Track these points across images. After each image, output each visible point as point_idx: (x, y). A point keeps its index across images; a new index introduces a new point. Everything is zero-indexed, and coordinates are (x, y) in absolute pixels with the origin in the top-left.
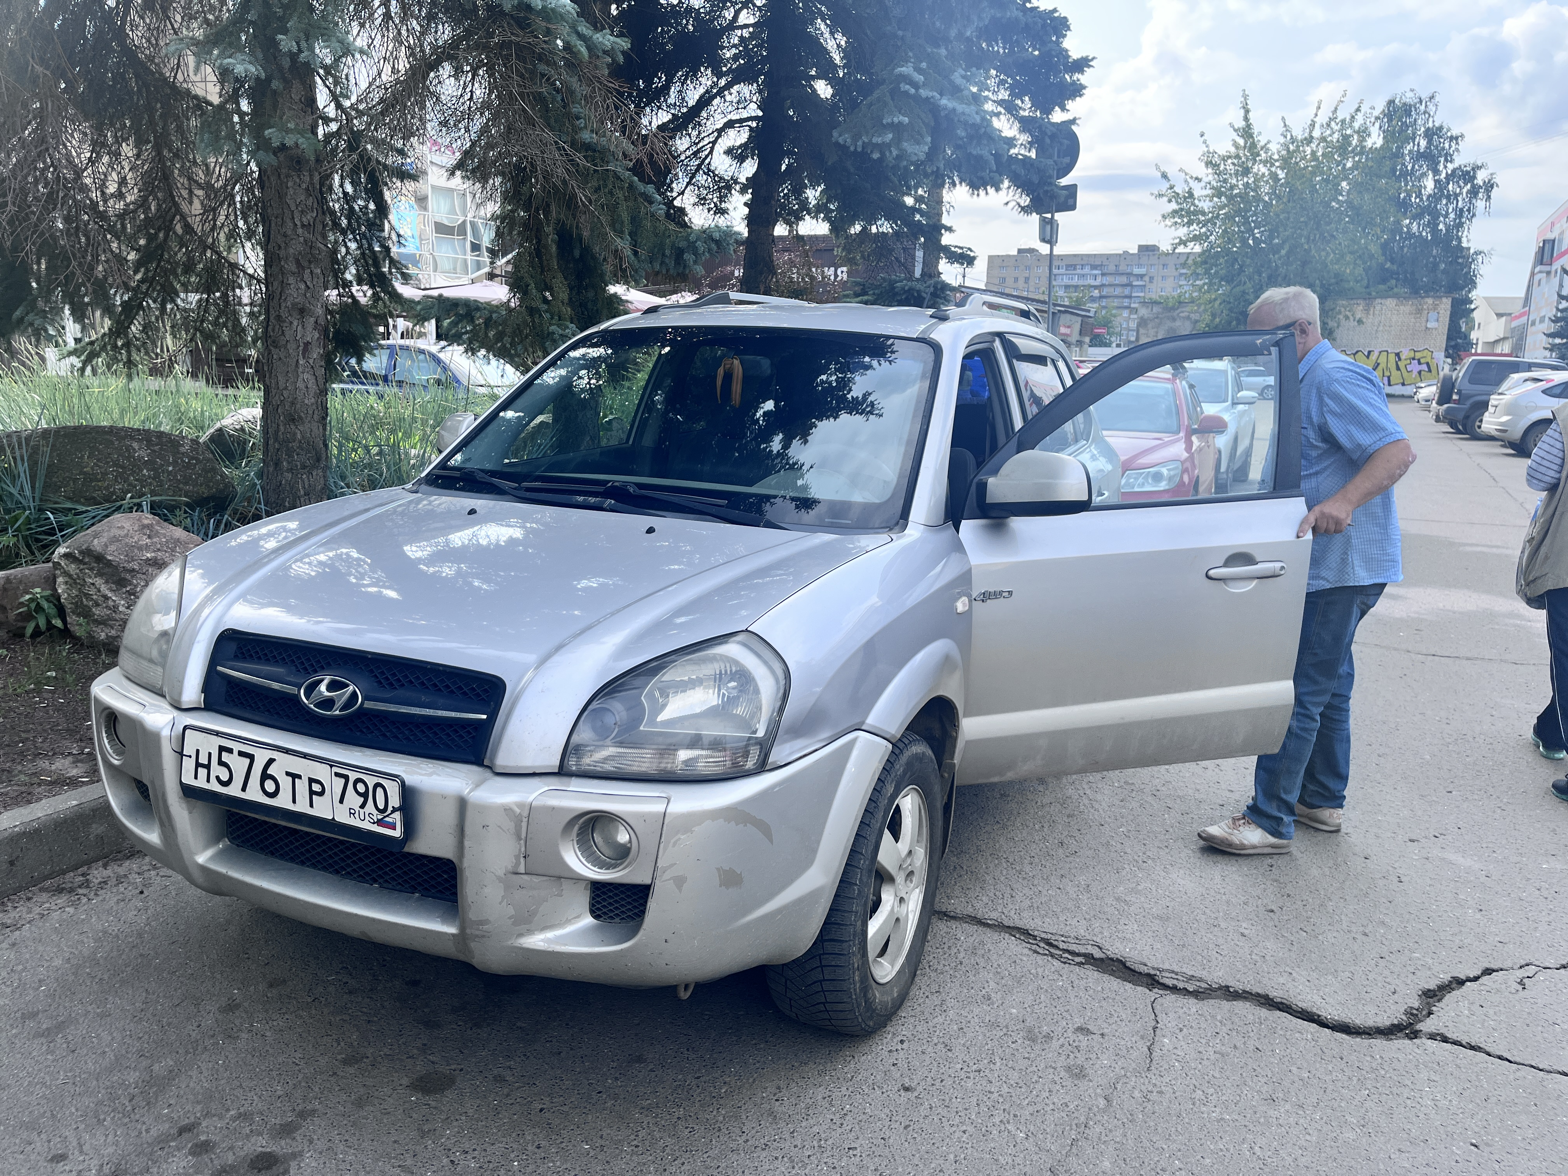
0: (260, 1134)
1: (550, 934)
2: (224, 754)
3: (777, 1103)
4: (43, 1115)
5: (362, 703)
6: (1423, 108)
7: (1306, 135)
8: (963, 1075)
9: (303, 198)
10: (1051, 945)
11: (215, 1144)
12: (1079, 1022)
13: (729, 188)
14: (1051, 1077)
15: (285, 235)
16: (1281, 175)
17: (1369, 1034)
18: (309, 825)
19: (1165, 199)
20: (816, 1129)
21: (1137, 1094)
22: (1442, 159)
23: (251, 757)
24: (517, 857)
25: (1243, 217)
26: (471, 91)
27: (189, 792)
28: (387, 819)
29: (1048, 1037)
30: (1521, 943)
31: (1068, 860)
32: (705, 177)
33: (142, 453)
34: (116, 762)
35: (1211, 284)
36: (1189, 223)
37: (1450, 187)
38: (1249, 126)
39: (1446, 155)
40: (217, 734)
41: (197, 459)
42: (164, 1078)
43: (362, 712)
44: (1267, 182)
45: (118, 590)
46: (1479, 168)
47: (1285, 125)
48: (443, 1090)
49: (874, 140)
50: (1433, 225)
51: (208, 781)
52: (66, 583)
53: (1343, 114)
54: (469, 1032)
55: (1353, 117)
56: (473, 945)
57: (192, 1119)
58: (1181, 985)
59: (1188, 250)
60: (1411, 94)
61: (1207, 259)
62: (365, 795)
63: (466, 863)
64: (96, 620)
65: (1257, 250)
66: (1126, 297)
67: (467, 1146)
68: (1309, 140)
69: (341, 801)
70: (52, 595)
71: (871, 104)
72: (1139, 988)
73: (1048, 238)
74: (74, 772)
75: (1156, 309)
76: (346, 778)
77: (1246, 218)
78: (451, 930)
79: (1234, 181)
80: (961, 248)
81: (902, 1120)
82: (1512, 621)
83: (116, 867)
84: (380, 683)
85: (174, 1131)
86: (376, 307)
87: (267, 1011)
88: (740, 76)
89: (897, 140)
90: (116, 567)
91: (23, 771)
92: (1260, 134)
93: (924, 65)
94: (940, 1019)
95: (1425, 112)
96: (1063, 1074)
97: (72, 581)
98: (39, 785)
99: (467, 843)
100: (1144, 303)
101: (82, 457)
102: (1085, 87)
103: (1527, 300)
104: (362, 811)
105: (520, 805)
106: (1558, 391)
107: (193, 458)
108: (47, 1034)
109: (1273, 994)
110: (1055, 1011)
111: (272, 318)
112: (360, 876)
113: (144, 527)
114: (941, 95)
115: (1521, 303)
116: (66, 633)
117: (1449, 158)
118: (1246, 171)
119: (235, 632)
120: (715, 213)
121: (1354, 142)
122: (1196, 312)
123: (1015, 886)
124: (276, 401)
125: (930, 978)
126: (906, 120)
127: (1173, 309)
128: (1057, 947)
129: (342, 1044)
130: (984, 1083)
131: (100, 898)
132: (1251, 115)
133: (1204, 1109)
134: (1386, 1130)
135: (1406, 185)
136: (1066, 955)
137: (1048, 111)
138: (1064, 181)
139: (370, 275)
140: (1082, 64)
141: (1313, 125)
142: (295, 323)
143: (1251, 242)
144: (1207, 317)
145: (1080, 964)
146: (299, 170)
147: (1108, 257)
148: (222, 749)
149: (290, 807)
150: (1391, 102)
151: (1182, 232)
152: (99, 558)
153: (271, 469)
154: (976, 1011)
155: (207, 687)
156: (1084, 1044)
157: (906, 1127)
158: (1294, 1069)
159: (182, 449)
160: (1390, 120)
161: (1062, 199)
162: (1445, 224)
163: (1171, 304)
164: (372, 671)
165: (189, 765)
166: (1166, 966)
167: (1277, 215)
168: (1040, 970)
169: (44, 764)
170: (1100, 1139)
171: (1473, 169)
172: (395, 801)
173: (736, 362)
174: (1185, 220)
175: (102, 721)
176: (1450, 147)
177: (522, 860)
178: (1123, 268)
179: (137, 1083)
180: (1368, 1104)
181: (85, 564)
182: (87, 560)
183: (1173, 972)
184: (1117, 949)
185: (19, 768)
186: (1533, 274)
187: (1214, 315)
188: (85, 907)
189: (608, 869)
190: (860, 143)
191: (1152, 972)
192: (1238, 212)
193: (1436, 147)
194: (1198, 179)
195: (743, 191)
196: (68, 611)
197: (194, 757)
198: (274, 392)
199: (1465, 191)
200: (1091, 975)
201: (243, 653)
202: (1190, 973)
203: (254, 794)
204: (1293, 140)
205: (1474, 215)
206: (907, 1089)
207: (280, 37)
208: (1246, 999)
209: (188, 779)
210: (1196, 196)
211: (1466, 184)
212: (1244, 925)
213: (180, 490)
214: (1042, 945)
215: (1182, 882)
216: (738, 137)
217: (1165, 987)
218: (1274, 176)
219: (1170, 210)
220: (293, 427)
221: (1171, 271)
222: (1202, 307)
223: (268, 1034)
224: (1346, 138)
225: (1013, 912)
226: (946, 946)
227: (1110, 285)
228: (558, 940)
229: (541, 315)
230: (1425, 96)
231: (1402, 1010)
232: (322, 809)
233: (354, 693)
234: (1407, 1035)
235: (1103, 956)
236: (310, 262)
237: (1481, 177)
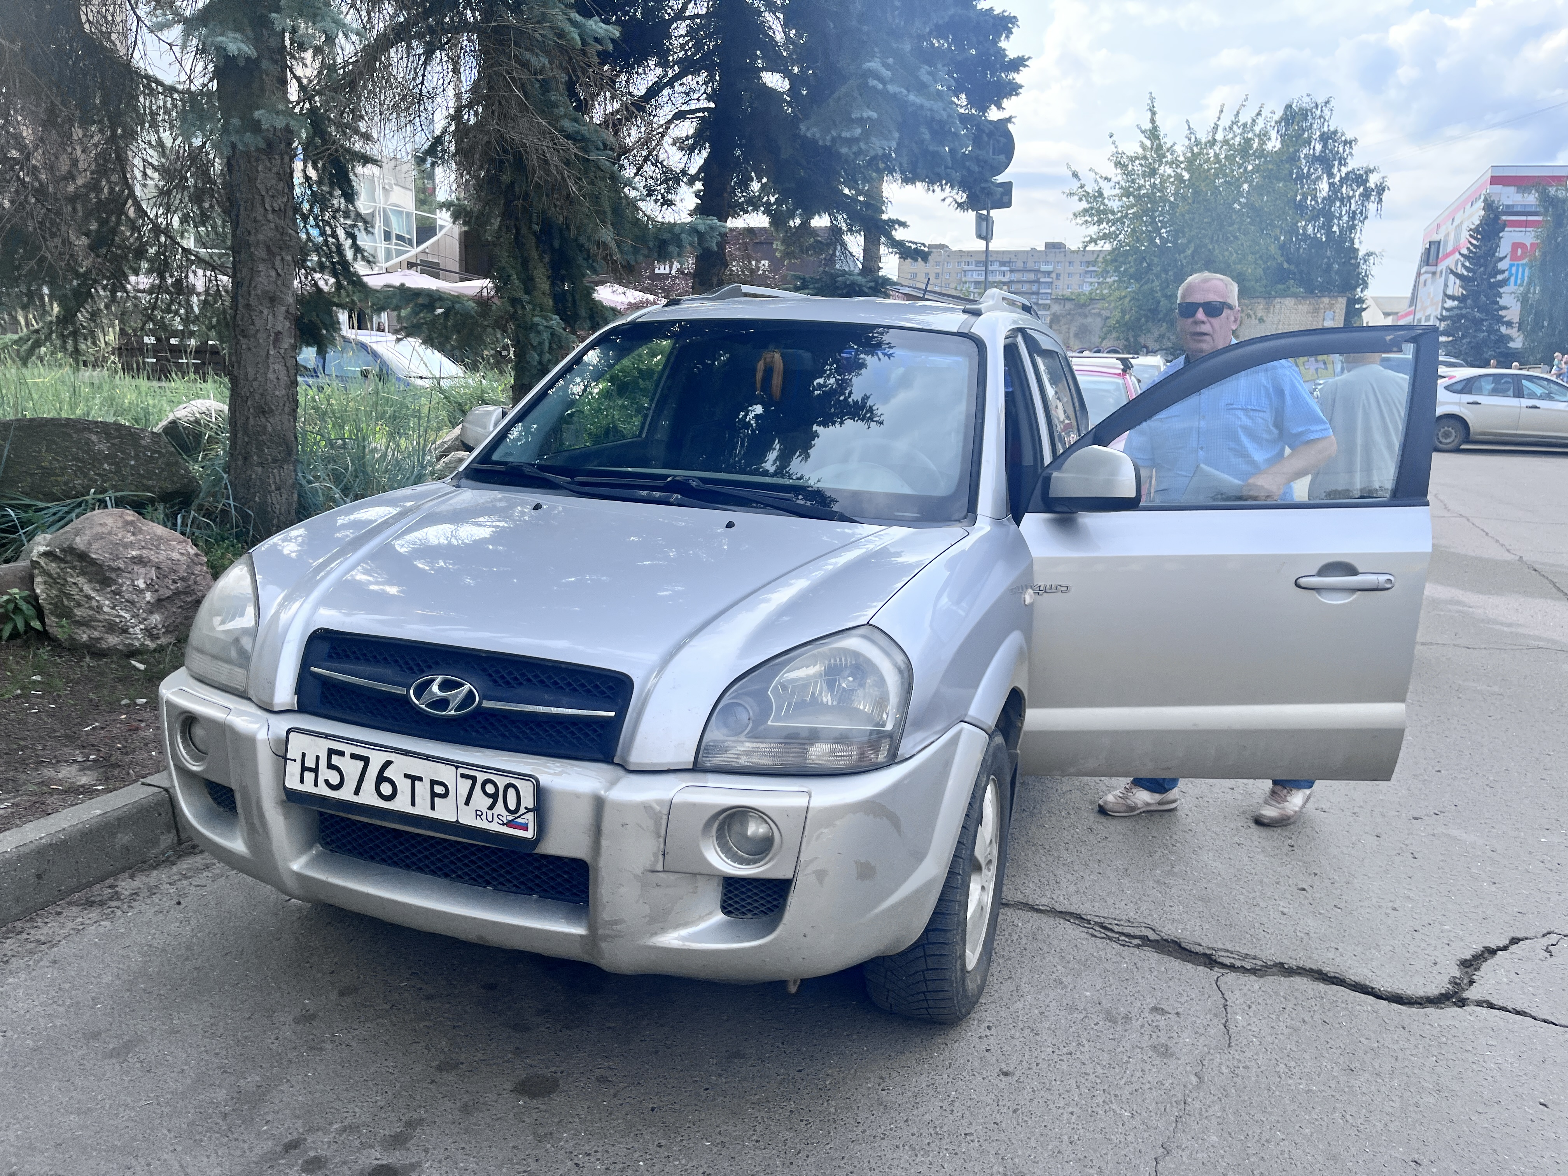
0: (371, 1147)
1: (684, 932)
2: (333, 757)
3: (884, 1093)
4: (134, 1138)
5: (480, 703)
6: (1318, 112)
7: (1210, 138)
8: (1055, 1057)
9: (274, 182)
10: (1105, 928)
11: (327, 1160)
12: (1151, 1002)
13: (677, 181)
14: (1140, 1056)
15: (255, 220)
16: (1186, 176)
17: (1421, 1004)
18: (430, 828)
19: (1076, 198)
20: (928, 1117)
21: (1224, 1069)
22: (1336, 163)
23: (366, 760)
24: (655, 855)
25: (1151, 217)
26: (423, 75)
27: (292, 798)
28: (518, 820)
29: (1127, 1018)
30: (1539, 913)
31: (1101, 845)
32: (653, 168)
33: (102, 447)
34: (195, 768)
35: (1120, 281)
36: (1100, 222)
37: (1344, 190)
38: (1155, 128)
39: (1340, 159)
40: (326, 736)
41: (159, 453)
42: (254, 1093)
43: (480, 712)
44: (1172, 184)
45: (102, 589)
46: (1372, 171)
47: (1189, 128)
48: (550, 1093)
49: (844, 134)
50: (1327, 227)
51: (316, 784)
52: (45, 583)
53: (1245, 117)
54: (559, 1034)
55: (1254, 121)
56: (603, 945)
57: (295, 1135)
58: (1238, 964)
59: (1098, 248)
60: (1308, 99)
61: (1116, 258)
62: (494, 797)
63: (602, 863)
64: (78, 622)
65: (1162, 249)
66: (1033, 293)
67: (587, 1148)
68: (1212, 143)
69: (467, 803)
70: (29, 596)
71: (839, 99)
72: (1201, 968)
73: (984, 234)
74: (84, 780)
75: (1069, 306)
76: (474, 779)
77: (1153, 218)
78: (578, 930)
79: (1142, 182)
80: (913, 243)
81: (1009, 1104)
82: (1454, 607)
83: (144, 878)
84: (495, 681)
85: (279, 1149)
86: (339, 295)
87: (345, 1020)
88: (688, 67)
89: (866, 136)
90: (100, 566)
91: (30, 779)
92: (1165, 136)
93: (890, 61)
94: (1019, 1005)
95: (1321, 117)
96: (1150, 1053)
97: (52, 581)
98: (51, 794)
99: (604, 843)
100: (1057, 300)
101: (40, 452)
102: (1021, 87)
103: (1413, 300)
104: (490, 813)
105: (660, 802)
106: (1459, 387)
107: (156, 452)
108: (114, 1053)
109: (1326, 969)
110: (1127, 992)
111: (240, 306)
112: (473, 879)
113: (128, 523)
114: (908, 91)
115: (1407, 302)
116: (44, 636)
117: (1342, 162)
118: (1153, 172)
119: (327, 631)
120: (662, 204)
121: (1255, 146)
122: (1107, 309)
123: (1057, 872)
124: (245, 392)
125: (999, 964)
126: (874, 115)
127: (1084, 305)
128: (1112, 930)
129: (433, 1050)
130: (1079, 1065)
131: (136, 911)
132: (1157, 118)
133: (1290, 1081)
134: (1460, 1093)
135: (1302, 188)
136: (1123, 938)
137: (984, 109)
138: (1000, 179)
139: (332, 263)
140: (1018, 64)
141: (1216, 128)
142: (266, 312)
143: (1158, 241)
144: (1117, 314)
145: (1138, 946)
146: (270, 153)
147: (1016, 253)
148: (331, 752)
149: (410, 810)
150: (1289, 107)
151: (1093, 230)
152: (83, 556)
153: (240, 463)
154: (1052, 995)
155: (300, 689)
156: (1162, 1024)
157: (1015, 1111)
158: (1363, 1040)
159: (143, 442)
160: (1287, 124)
161: (999, 196)
162: (1339, 225)
163: (1082, 301)
164: (484, 670)
165: (293, 769)
166: (1220, 946)
167: (1183, 216)
168: (1102, 953)
169: (49, 772)
170: (1201, 1114)
171: (1366, 173)
172: (528, 801)
173: (777, 356)
174: (1096, 219)
175: (178, 727)
176: (1344, 151)
177: (661, 857)
178: (1030, 265)
179: (226, 1101)
180: (1439, 1070)
181: (66, 562)
182: (69, 558)
183: (1228, 951)
184: (1171, 931)
185: (23, 776)
186: (1419, 274)
187: (1124, 312)
188: (122, 920)
189: (748, 864)
190: (828, 138)
191: (1209, 952)
192: (1146, 212)
193: (1331, 151)
194: (1108, 179)
195: (691, 182)
196: (46, 612)
197: (299, 761)
198: (242, 382)
199: (1357, 193)
200: (1151, 957)
201: (338, 654)
202: (1245, 951)
203: (368, 797)
204: (1198, 143)
205: (1366, 217)
206: (1006, 1074)
207: (274, 15)
208: (1300, 974)
209: (292, 783)
210: (1106, 195)
211: (1359, 187)
212: (1282, 904)
213: (143, 485)
214: (1098, 928)
215: (1215, 864)
216: (687, 128)
217: (1223, 966)
218: (1179, 177)
219: (1081, 209)
220: (263, 420)
221: (1078, 268)
222: (1113, 305)
223: (353, 1044)
224: (1248, 141)
225: (1062, 898)
226: (1006, 933)
227: (1018, 282)
228: (694, 937)
229: (523, 307)
230: (1320, 101)
231: (1447, 980)
232: (445, 811)
233: (471, 691)
234: (1455, 1004)
235: (1158, 938)
236: (281, 249)
237: (1373, 180)
